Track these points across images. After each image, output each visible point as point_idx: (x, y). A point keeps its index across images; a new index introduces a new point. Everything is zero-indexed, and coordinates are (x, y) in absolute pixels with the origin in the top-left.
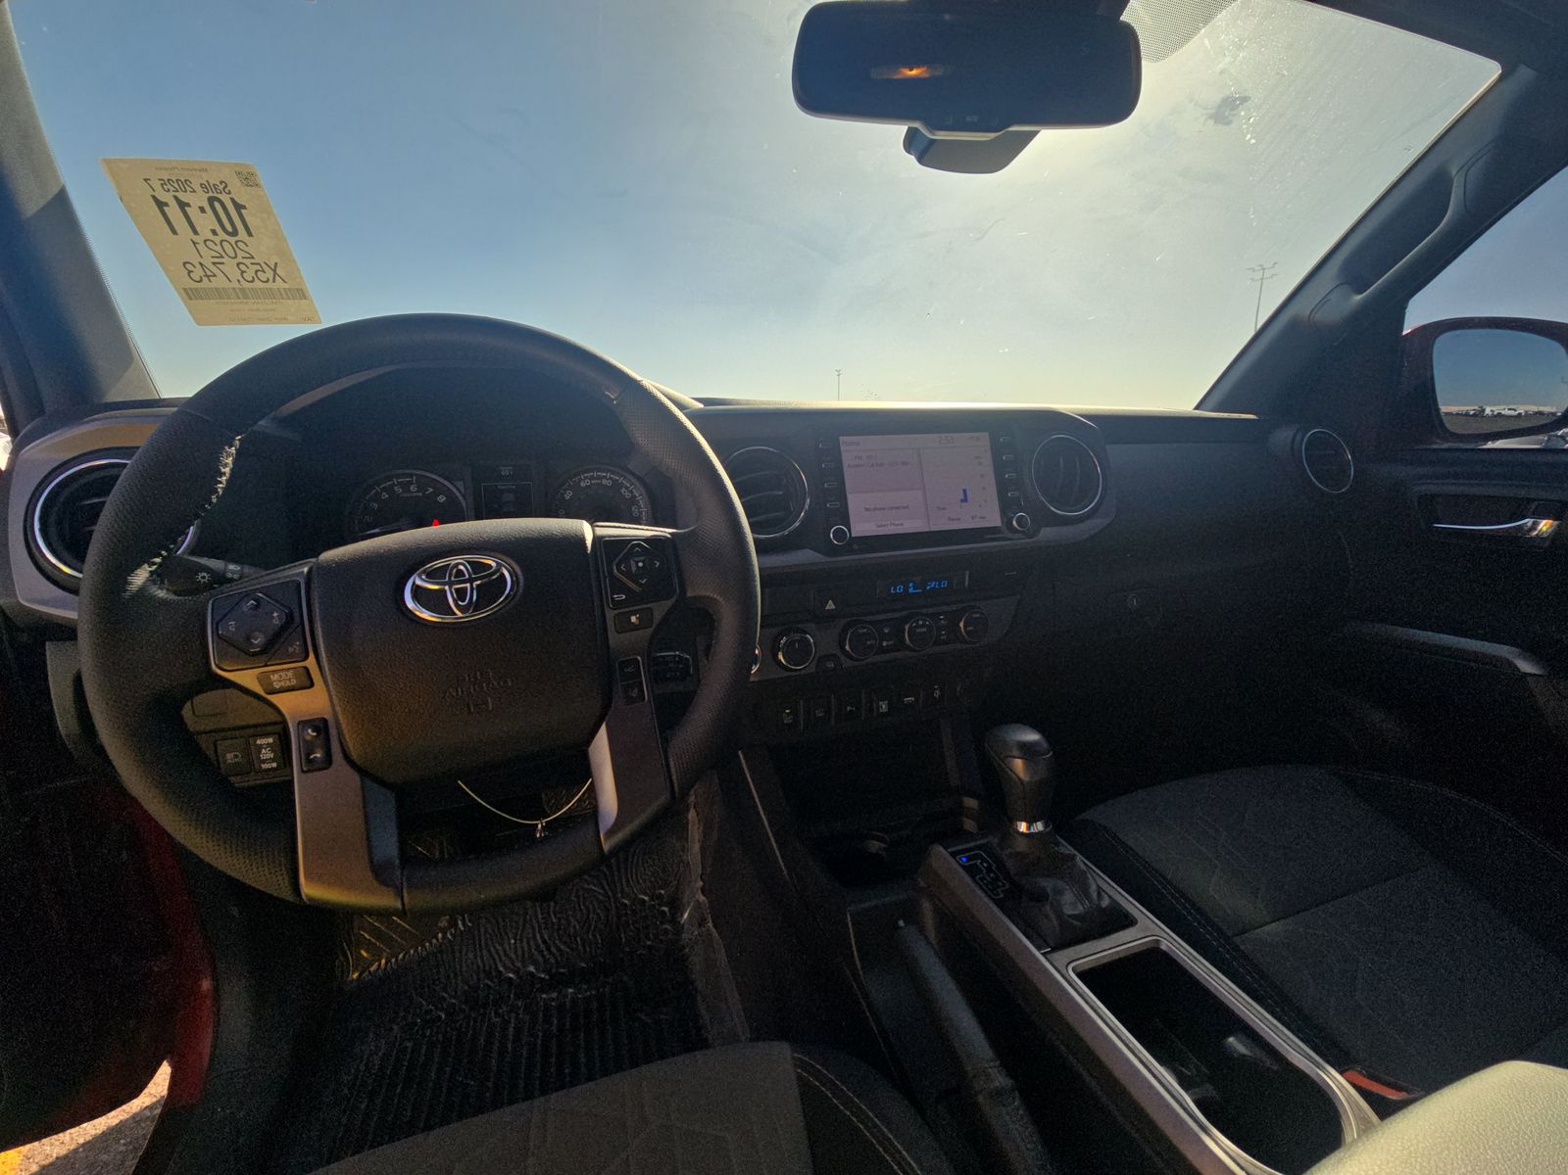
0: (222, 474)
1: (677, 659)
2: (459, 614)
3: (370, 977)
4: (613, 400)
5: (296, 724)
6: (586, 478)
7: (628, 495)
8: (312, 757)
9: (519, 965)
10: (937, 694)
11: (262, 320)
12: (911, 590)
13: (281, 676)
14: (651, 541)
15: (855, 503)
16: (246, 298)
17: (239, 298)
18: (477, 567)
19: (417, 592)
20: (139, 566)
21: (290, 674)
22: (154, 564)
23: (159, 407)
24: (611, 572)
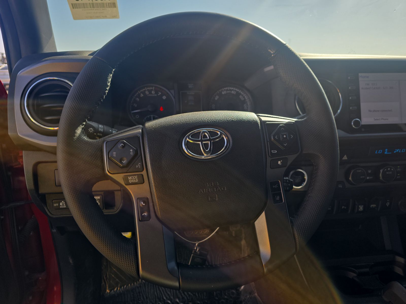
0: (108, 86)
1: (288, 181)
2: (205, 155)
3: (114, 293)
4: (272, 54)
5: (136, 199)
6: (225, 90)
7: (242, 99)
8: (143, 214)
9: (172, 297)
10: (388, 204)
11: (97, 17)
12: (386, 153)
13: (132, 178)
14: (288, 125)
15: (364, 107)
16: (94, 7)
17: (91, 8)
18: (212, 134)
19: (187, 144)
20: (79, 126)
21: (136, 177)
22: (83, 125)
23: (66, 55)
24: (270, 139)
